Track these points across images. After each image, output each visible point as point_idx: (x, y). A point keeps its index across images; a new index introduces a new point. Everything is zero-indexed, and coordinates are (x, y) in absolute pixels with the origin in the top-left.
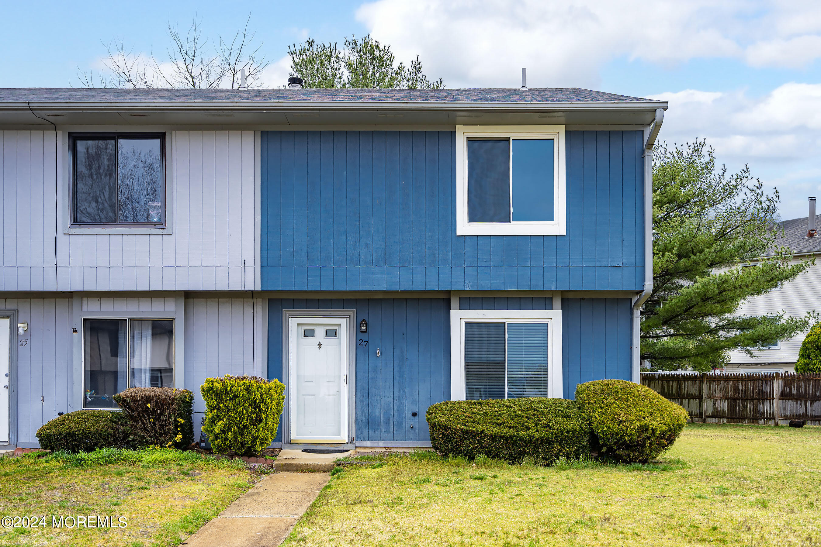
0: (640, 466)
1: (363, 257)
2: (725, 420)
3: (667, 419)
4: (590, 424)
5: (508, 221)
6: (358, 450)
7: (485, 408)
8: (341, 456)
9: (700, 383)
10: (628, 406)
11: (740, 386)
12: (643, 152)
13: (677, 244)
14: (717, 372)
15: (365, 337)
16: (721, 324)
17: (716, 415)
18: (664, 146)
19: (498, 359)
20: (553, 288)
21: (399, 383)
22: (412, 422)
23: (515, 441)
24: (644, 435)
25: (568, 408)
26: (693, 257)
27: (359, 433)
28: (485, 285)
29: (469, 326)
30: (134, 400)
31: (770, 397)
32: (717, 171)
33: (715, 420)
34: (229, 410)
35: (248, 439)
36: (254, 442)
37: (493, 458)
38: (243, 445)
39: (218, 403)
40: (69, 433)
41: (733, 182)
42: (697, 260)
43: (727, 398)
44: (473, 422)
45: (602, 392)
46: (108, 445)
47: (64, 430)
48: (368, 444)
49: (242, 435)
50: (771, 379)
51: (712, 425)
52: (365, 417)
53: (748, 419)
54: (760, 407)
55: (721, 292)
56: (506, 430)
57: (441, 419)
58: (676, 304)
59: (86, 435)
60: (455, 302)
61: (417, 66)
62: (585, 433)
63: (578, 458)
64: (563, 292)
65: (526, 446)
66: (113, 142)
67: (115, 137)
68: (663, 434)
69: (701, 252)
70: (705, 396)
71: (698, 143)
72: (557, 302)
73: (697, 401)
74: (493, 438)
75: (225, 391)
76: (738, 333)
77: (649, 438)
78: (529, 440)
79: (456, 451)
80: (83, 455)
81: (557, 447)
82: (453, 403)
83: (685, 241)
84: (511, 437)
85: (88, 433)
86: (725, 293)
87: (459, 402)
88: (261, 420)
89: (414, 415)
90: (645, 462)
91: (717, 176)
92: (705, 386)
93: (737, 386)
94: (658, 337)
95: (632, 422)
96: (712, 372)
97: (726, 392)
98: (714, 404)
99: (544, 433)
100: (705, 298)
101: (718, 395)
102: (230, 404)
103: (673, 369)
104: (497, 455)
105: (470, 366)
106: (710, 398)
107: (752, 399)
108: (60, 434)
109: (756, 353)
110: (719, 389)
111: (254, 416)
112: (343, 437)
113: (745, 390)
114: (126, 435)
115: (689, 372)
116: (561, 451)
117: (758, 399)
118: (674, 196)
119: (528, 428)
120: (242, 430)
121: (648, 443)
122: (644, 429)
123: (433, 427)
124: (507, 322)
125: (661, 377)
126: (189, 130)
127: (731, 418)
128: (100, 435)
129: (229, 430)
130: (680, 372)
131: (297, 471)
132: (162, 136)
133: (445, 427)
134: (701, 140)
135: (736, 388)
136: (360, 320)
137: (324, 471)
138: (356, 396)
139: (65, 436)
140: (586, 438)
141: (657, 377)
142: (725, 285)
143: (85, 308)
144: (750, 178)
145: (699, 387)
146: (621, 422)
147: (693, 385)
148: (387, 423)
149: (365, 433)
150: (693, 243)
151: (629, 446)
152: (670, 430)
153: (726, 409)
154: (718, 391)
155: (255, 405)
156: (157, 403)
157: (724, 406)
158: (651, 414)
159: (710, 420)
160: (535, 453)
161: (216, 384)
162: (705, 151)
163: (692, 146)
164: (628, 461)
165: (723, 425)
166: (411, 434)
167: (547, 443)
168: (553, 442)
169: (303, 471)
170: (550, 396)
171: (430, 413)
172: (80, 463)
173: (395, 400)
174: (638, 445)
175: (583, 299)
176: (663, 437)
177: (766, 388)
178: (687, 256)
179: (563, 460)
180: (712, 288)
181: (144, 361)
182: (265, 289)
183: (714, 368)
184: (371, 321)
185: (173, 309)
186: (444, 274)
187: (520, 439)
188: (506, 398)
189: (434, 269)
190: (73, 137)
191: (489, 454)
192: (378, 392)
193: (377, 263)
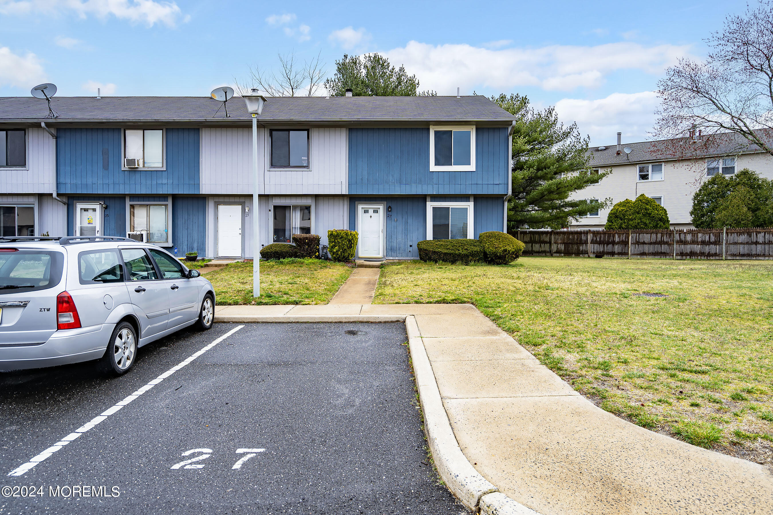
0: (504, 265)
1: (390, 180)
2: (563, 255)
3: (515, 247)
4: (484, 249)
5: (452, 165)
6: (387, 261)
7: (442, 243)
8: (381, 262)
9: (550, 235)
10: (500, 242)
11: (571, 237)
12: (508, 137)
13: (536, 164)
14: (565, 230)
15: (390, 213)
16: (562, 204)
17: (558, 252)
18: (532, 110)
19: (447, 223)
20: (470, 193)
21: (404, 233)
22: (411, 249)
23: (454, 255)
24: (505, 253)
25: (475, 243)
26: (544, 170)
27: (387, 254)
28: (441, 192)
29: (435, 209)
30: (300, 239)
31: (586, 242)
32: (558, 125)
33: (558, 255)
34: (339, 243)
35: (346, 254)
36: (348, 256)
37: (445, 262)
38: (344, 257)
39: (335, 240)
40: (275, 252)
41: (569, 130)
42: (547, 172)
43: (564, 243)
44: (437, 248)
45: (489, 236)
46: (291, 256)
47: (273, 250)
48: (391, 258)
49: (344, 253)
50: (586, 233)
51: (555, 257)
53: (575, 254)
54: (581, 248)
55: (558, 189)
56: (450, 251)
57: (423, 246)
58: (535, 195)
59: (282, 252)
60: (428, 199)
61: (402, 69)
62: (482, 252)
63: (479, 262)
64: (474, 195)
65: (458, 257)
66: (287, 132)
67: (289, 130)
68: (513, 253)
69: (549, 168)
70: (553, 242)
71: (551, 109)
72: (472, 199)
73: (549, 245)
74: (445, 254)
75: (338, 235)
76: (571, 209)
77: (507, 254)
78: (459, 255)
79: (430, 259)
80: (281, 260)
81: (470, 258)
82: (428, 241)
83: (540, 162)
84: (452, 254)
86: (561, 189)
87: (430, 240)
88: (352, 247)
89: (411, 246)
90: (505, 264)
91: (559, 128)
92: (553, 237)
93: (569, 237)
94: (528, 211)
95: (500, 248)
96: (562, 230)
97: (564, 240)
98: (557, 246)
99: (465, 252)
100: (550, 192)
101: (559, 241)
102: (340, 241)
103: (539, 228)
104: (447, 261)
105: (434, 226)
106: (555, 243)
107: (577, 244)
108: (272, 252)
109: (580, 220)
110: (560, 238)
111: (349, 245)
112: (381, 255)
113: (573, 239)
114: (296, 253)
115: (549, 229)
116: (472, 259)
117: (580, 244)
118: (536, 138)
119: (459, 250)
120: (344, 251)
121: (507, 256)
122: (505, 250)
123: (420, 250)
124: (450, 207)
125: (530, 232)
126: (319, 128)
127: (566, 254)
128: (287, 253)
129: (339, 251)
130: (543, 230)
131: (366, 267)
132: (308, 130)
133: (426, 250)
134: (552, 107)
135: (568, 238)
136: (388, 206)
137: (376, 268)
138: (386, 238)
139: (274, 253)
140: (482, 254)
141: (528, 232)
142: (560, 186)
143: (274, 201)
144: (577, 128)
145: (550, 238)
146: (496, 248)
147: (547, 236)
148: (399, 250)
149: (390, 254)
150: (545, 163)
151: (500, 257)
152: (516, 251)
153: (563, 249)
154: (559, 240)
155: (350, 241)
156: (309, 240)
157: (562, 247)
158: (509, 245)
159: (555, 254)
160: (462, 260)
161: (334, 232)
162: (554, 113)
163: (547, 110)
164: (498, 264)
165: (562, 257)
166: (410, 254)
167: (466, 256)
168: (469, 256)
169: (368, 268)
170: (468, 238)
171: (418, 245)
172: (282, 263)
173: (403, 240)
174: (503, 257)
176: (513, 254)
177: (583, 238)
178: (542, 170)
179: (473, 263)
180: (553, 186)
181: (297, 224)
182: (350, 194)
183: (563, 227)
184: (393, 207)
185: (310, 202)
186: (425, 187)
187: (456, 255)
188: (450, 239)
189: (420, 185)
190: (271, 131)
191: (443, 260)
192: (395, 236)
193: (396, 183)
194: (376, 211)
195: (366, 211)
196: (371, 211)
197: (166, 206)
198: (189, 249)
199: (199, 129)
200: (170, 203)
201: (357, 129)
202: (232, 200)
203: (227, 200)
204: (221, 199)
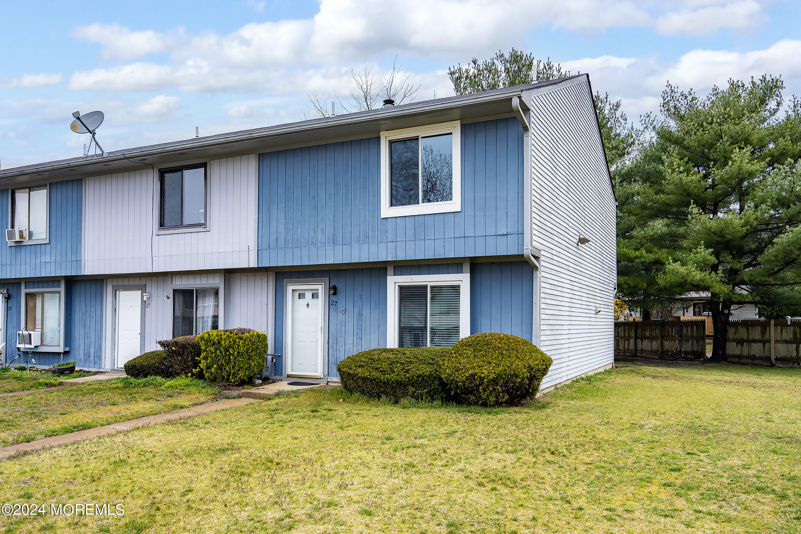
1: (319, 239)
5: (418, 203)
6: (330, 384)
10: (476, 356)
12: (523, 134)
15: (333, 298)
20: (452, 256)
21: (357, 334)
23: (378, 382)
27: (330, 371)
29: (402, 288)
30: (168, 345)
34: (212, 353)
35: (225, 373)
36: (228, 376)
38: (223, 377)
39: (206, 348)
48: (336, 379)
49: (221, 370)
52: (335, 359)
60: (390, 270)
64: (471, 259)
65: (386, 387)
66: (180, 173)
67: (180, 169)
72: (467, 267)
74: (364, 379)
75: (209, 339)
84: (375, 379)
85: (143, 366)
95: (467, 370)
102: (212, 349)
112: (320, 373)
120: (221, 367)
124: (429, 284)
126: (220, 158)
128: (150, 367)
129: (213, 366)
132: (205, 165)
136: (330, 286)
138: (328, 343)
140: (437, 382)
143: (174, 283)
156: (181, 347)
160: (394, 393)
167: (402, 385)
173: (354, 347)
175: (494, 263)
182: (260, 266)
184: (340, 287)
185: (218, 282)
186: (373, 248)
187: (380, 382)
188: (428, 346)
189: (366, 246)
190: (162, 173)
191: (363, 392)
192: (343, 340)
193: (329, 243)
194: (315, 296)
195: (301, 296)
196: (308, 295)
197: (59, 293)
198: (86, 355)
199: (82, 179)
200: (62, 289)
201: (270, 154)
202: (132, 282)
203: (126, 282)
204: (120, 282)
